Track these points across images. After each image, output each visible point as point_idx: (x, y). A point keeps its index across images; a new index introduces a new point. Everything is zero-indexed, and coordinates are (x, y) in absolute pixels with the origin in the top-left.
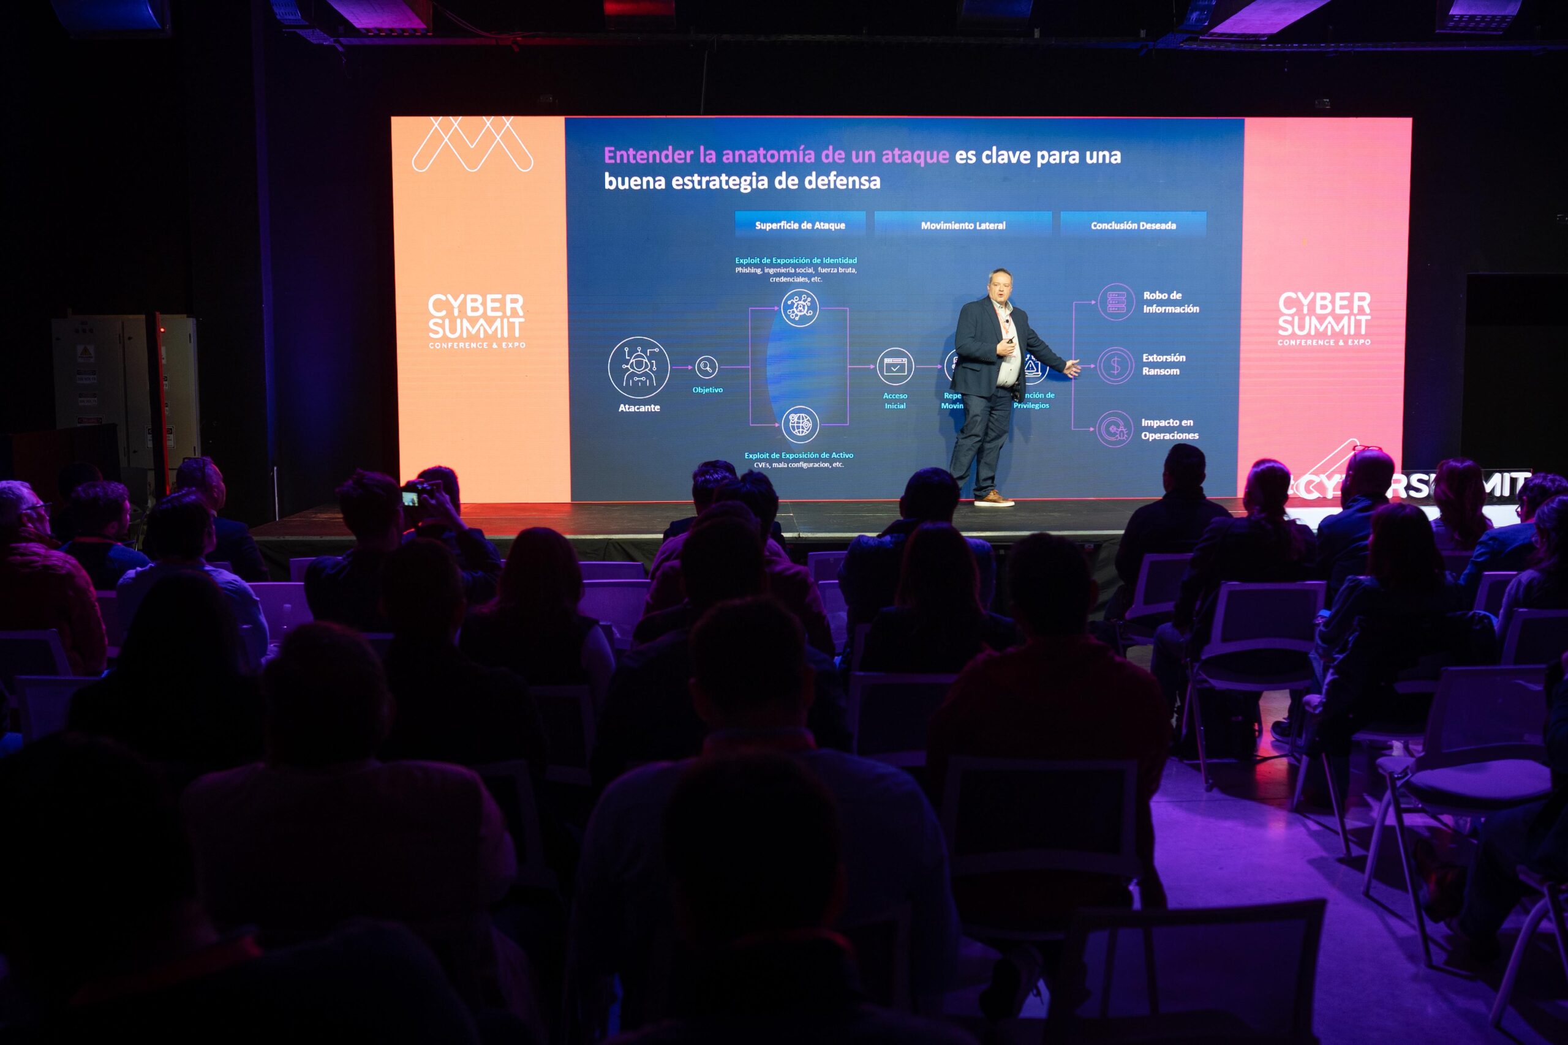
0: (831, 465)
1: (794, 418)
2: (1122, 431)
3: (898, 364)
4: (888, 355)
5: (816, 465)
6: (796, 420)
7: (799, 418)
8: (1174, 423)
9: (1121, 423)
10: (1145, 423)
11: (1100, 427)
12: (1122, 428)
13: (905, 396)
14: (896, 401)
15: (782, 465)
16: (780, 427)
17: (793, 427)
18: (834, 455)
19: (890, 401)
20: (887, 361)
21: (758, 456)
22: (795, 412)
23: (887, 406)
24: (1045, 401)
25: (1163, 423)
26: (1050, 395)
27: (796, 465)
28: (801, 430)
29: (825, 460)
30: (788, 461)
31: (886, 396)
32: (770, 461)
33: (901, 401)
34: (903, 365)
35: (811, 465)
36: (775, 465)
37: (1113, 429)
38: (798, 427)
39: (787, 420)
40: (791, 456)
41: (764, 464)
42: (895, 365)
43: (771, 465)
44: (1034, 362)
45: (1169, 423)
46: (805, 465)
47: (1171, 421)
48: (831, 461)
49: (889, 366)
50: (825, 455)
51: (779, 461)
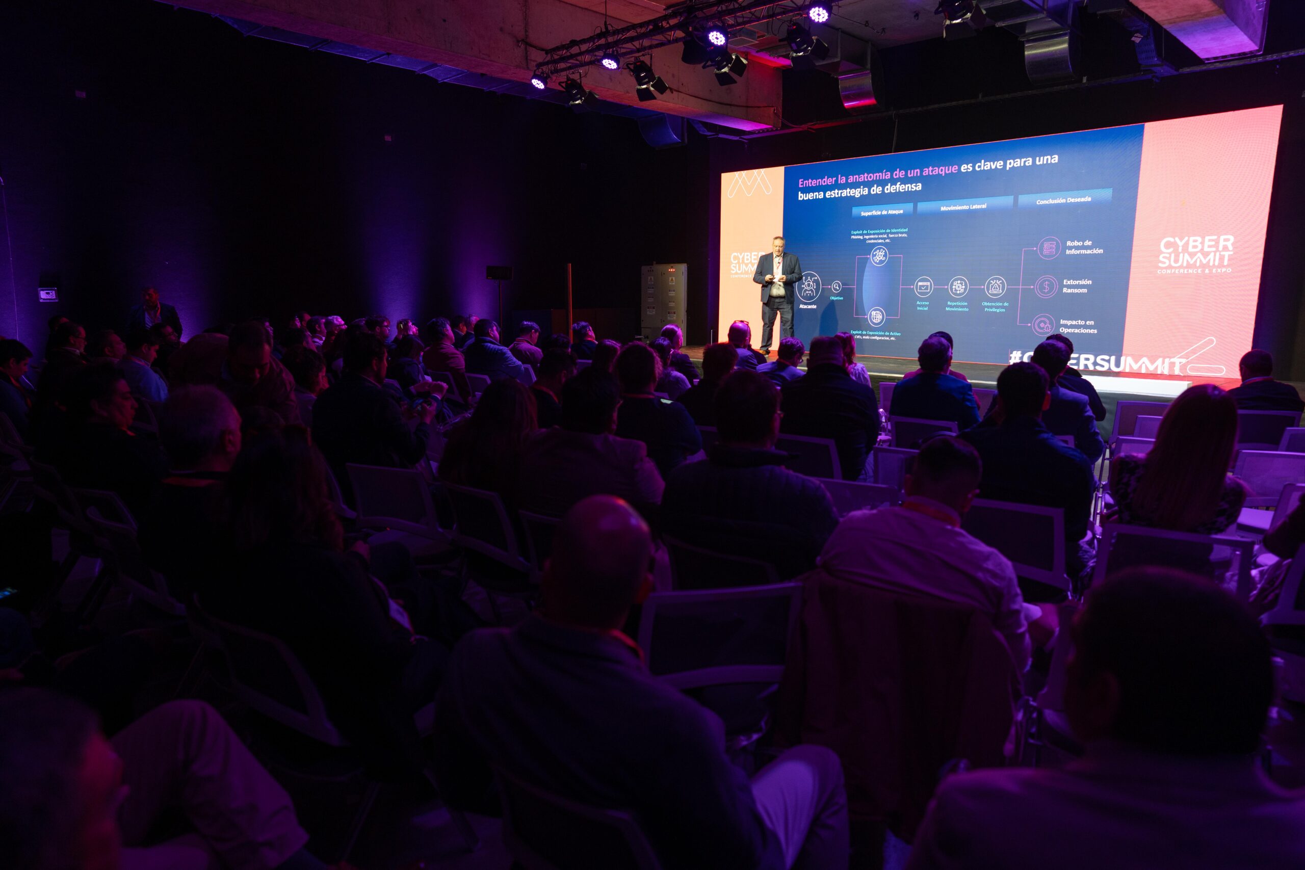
0: (890, 338)
1: (874, 313)
2: (1048, 327)
3: (925, 286)
4: (920, 281)
5: (883, 338)
6: (875, 315)
7: (876, 314)
8: (1082, 323)
9: (1048, 321)
10: (1062, 322)
11: (1034, 324)
12: (1048, 325)
13: (927, 303)
14: (923, 306)
15: (867, 337)
16: (867, 318)
17: (873, 318)
18: (891, 334)
19: (920, 306)
20: (920, 284)
21: (857, 332)
22: (875, 310)
23: (918, 308)
24: (1002, 307)
25: (1074, 323)
26: (1006, 304)
27: (873, 338)
28: (877, 320)
29: (887, 336)
30: (870, 335)
31: (918, 303)
32: (862, 335)
33: (925, 306)
34: (927, 286)
35: (880, 338)
36: (864, 337)
37: (1042, 325)
38: (876, 318)
39: (871, 315)
40: (871, 333)
41: (859, 336)
42: (923, 286)
43: (862, 337)
44: (998, 284)
45: (1078, 322)
46: (878, 338)
47: (1080, 321)
48: (890, 336)
49: (921, 286)
50: (887, 333)
51: (866, 335)
